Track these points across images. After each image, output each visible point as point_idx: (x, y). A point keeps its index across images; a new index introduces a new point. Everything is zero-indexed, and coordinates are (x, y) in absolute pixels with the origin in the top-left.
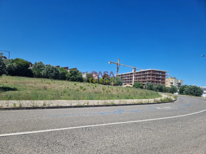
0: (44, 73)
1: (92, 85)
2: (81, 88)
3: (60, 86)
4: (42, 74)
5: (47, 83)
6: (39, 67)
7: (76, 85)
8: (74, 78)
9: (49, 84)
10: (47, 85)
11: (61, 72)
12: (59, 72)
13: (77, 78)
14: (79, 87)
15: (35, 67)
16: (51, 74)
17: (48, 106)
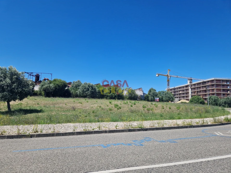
0: (80, 92)
1: (130, 102)
2: (116, 106)
3: (92, 106)
4: (78, 93)
5: (79, 103)
6: (76, 87)
7: (111, 103)
8: (112, 96)
9: (81, 104)
10: (79, 105)
11: (98, 89)
12: (96, 90)
13: (116, 95)
14: (113, 106)
15: (73, 86)
16: (86, 92)
17: (39, 133)
